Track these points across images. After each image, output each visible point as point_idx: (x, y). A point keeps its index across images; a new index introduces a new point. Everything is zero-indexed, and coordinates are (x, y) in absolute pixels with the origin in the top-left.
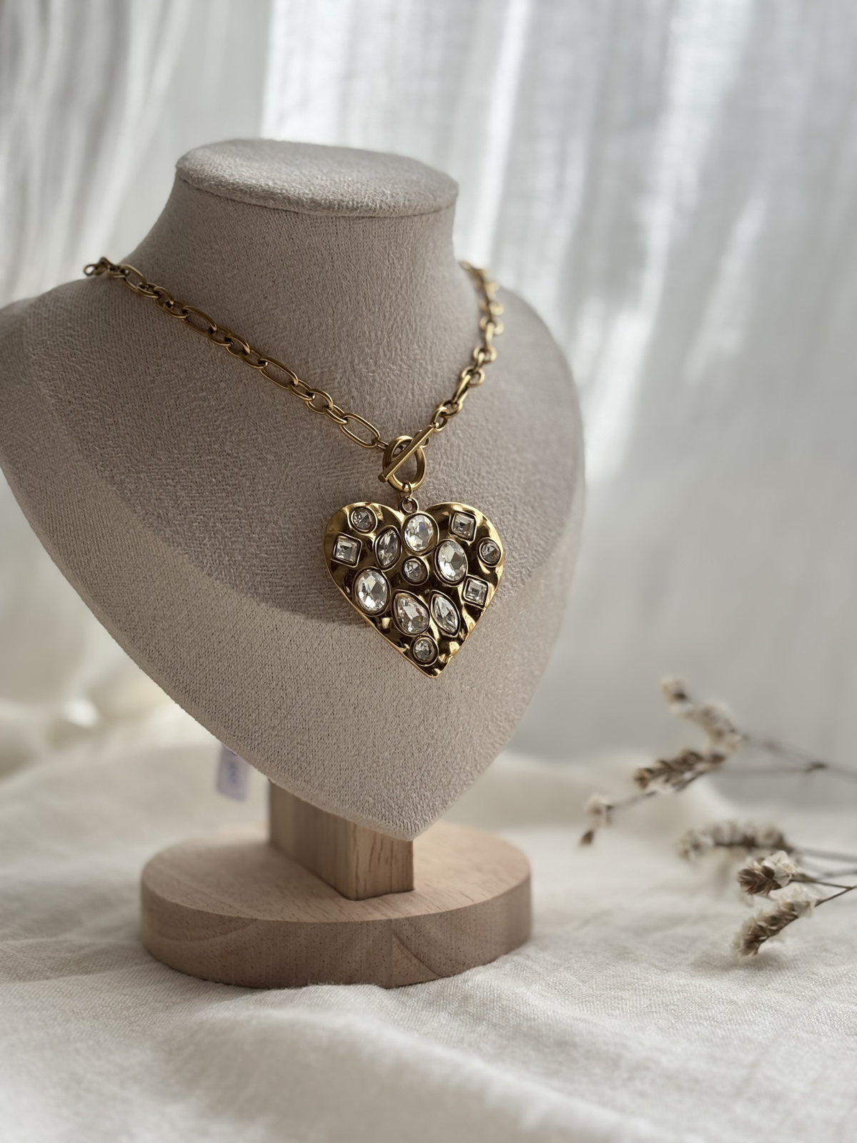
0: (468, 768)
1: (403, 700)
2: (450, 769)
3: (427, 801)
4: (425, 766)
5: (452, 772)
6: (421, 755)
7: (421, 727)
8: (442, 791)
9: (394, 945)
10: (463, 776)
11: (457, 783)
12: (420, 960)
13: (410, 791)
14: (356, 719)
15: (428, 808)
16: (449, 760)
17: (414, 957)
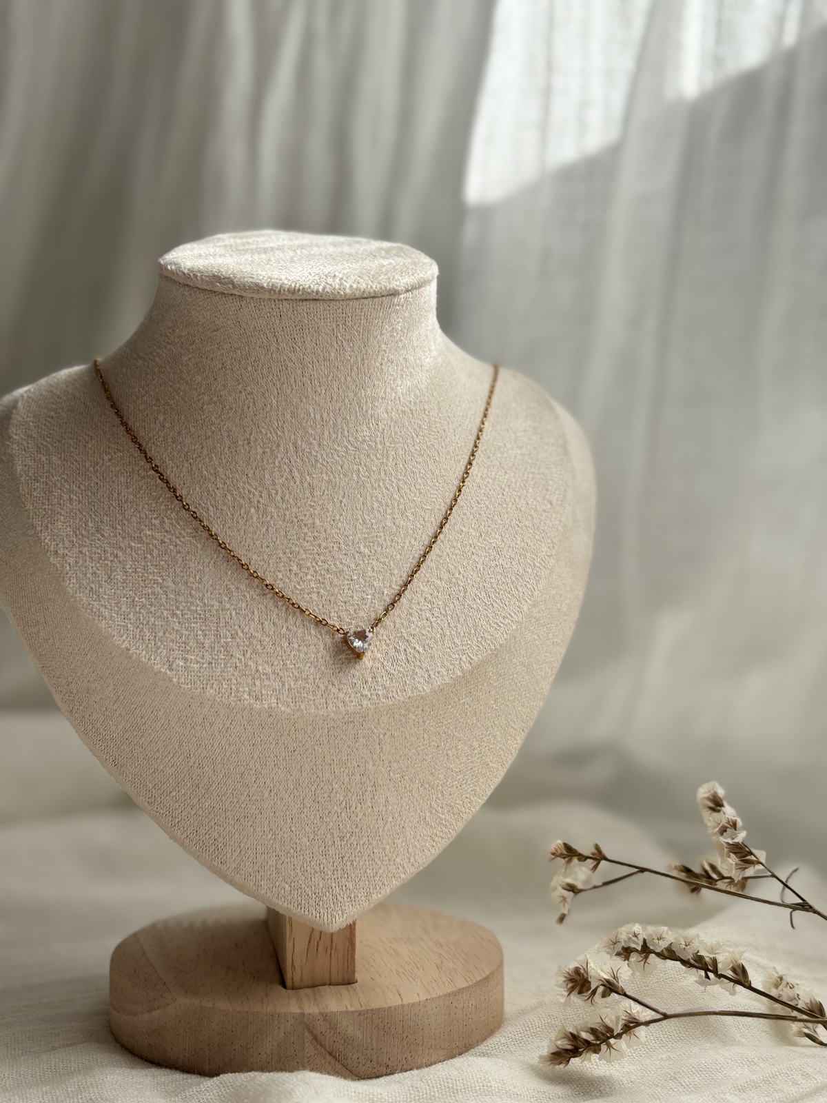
0: (398, 860)
1: (322, 784)
2: (376, 860)
3: (348, 891)
4: (347, 855)
5: (379, 863)
6: (343, 843)
7: (343, 815)
8: (367, 883)
9: (306, 1040)
10: (392, 868)
11: (385, 876)
12: (335, 1057)
13: (330, 881)
14: (272, 802)
15: (349, 899)
16: (375, 851)
17: (328, 1055)
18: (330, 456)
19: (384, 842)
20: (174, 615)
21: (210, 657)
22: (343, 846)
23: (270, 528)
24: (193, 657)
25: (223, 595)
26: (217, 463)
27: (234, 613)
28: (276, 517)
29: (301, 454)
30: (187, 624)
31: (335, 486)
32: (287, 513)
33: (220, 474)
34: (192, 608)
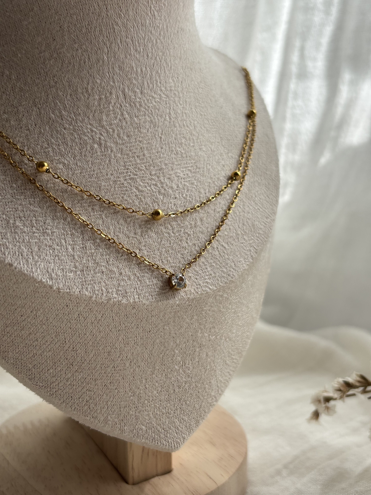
4: (183, 398)
5: (202, 398)
6: (180, 390)
8: (195, 414)
11: (206, 406)
20: (45, 233)
24: (67, 267)
26: (61, 108)
28: (115, 150)
30: (57, 240)
31: (156, 126)
32: (124, 148)
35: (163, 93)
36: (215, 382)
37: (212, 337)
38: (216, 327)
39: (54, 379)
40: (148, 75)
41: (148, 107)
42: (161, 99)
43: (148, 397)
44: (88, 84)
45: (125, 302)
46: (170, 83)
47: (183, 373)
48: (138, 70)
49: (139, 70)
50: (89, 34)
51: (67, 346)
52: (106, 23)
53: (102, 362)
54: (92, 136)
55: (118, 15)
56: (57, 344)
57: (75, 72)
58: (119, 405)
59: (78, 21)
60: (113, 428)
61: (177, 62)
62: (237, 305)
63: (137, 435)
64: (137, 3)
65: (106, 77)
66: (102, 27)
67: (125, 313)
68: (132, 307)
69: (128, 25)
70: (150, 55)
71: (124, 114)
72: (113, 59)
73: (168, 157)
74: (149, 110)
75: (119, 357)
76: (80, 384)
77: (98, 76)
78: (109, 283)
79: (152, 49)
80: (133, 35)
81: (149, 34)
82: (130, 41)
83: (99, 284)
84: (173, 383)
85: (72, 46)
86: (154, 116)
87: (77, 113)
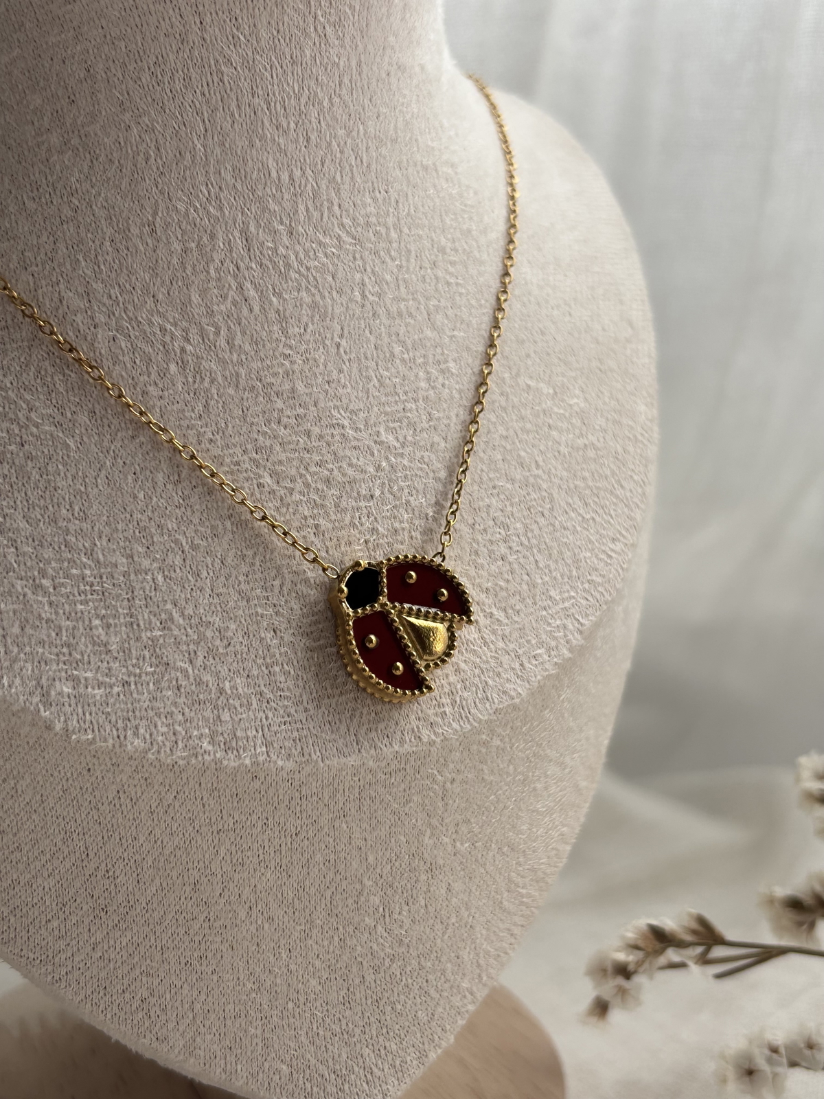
18: (311, 254)
19: (444, 959)
20: (37, 587)
21: (124, 670)
22: (379, 982)
23: (212, 403)
24: (89, 674)
25: (133, 541)
26: (88, 272)
27: (160, 578)
28: (220, 379)
29: (258, 253)
30: (67, 607)
31: (326, 316)
32: (243, 372)
33: (98, 296)
34: (74, 571)
35: (347, 232)
36: (471, 957)
37: (462, 844)
38: (472, 820)
39: (62, 944)
40: (309, 187)
41: (308, 269)
42: (341, 248)
43: (295, 994)
44: (155, 213)
45: (232, 764)
46: (365, 205)
47: (385, 934)
48: (283, 177)
49: (285, 177)
50: (159, 89)
51: (92, 866)
52: (200, 60)
53: (178, 907)
54: (164, 344)
55: (230, 38)
56: (67, 860)
57: (124, 183)
58: (221, 1012)
59: (132, 56)
60: (207, 1065)
61: (384, 151)
62: (531, 761)
63: (266, 1084)
64: (280, 8)
65: (201, 196)
66: (191, 70)
67: (234, 790)
68: (250, 775)
69: (256, 62)
70: (313, 137)
71: (244, 288)
72: (218, 150)
73: (355, 394)
74: (310, 275)
75: (221, 894)
76: (124, 958)
77: (180, 192)
78: (193, 714)
79: (319, 122)
80: (269, 87)
81: (312, 84)
82: (262, 104)
83: (168, 716)
84: (359, 959)
85: (116, 118)
86: (321, 290)
87: (128, 286)
